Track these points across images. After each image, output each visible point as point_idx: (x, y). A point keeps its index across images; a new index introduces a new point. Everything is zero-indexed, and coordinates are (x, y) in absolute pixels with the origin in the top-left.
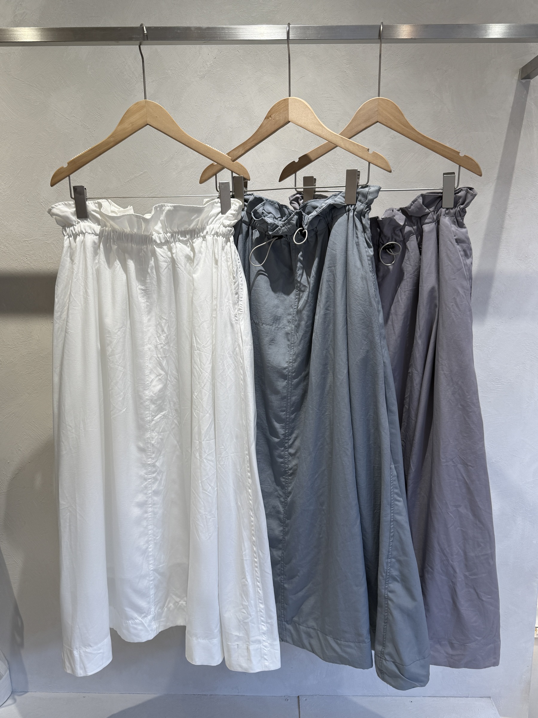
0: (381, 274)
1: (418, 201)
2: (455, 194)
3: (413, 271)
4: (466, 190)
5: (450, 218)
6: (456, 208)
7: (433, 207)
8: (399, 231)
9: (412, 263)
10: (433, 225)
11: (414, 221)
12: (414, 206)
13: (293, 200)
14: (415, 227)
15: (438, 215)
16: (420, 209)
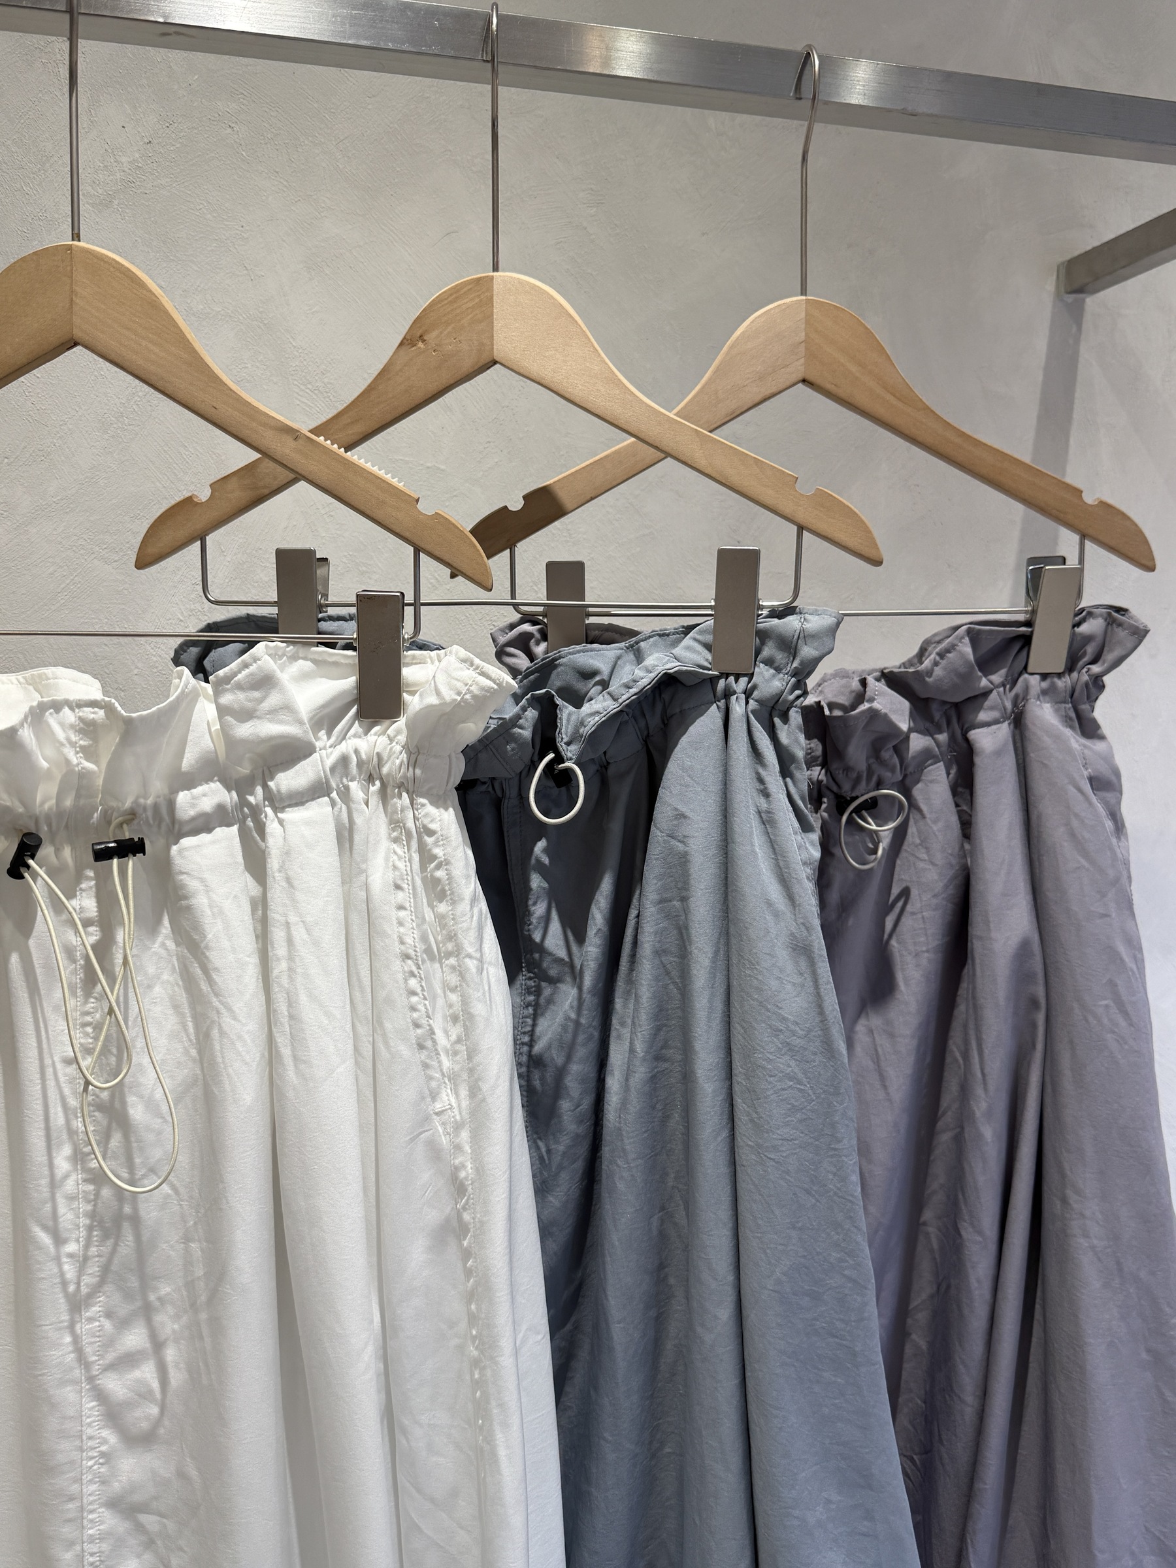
0: (834, 896)
1: (960, 652)
2: (1074, 626)
3: (942, 884)
4: (1105, 615)
5: (1056, 706)
6: (1075, 675)
7: (1003, 672)
8: (891, 752)
9: (939, 858)
10: (1004, 730)
11: (937, 716)
12: (945, 669)
13: (510, 644)
14: (943, 737)
15: (1017, 696)
16: (966, 677)
